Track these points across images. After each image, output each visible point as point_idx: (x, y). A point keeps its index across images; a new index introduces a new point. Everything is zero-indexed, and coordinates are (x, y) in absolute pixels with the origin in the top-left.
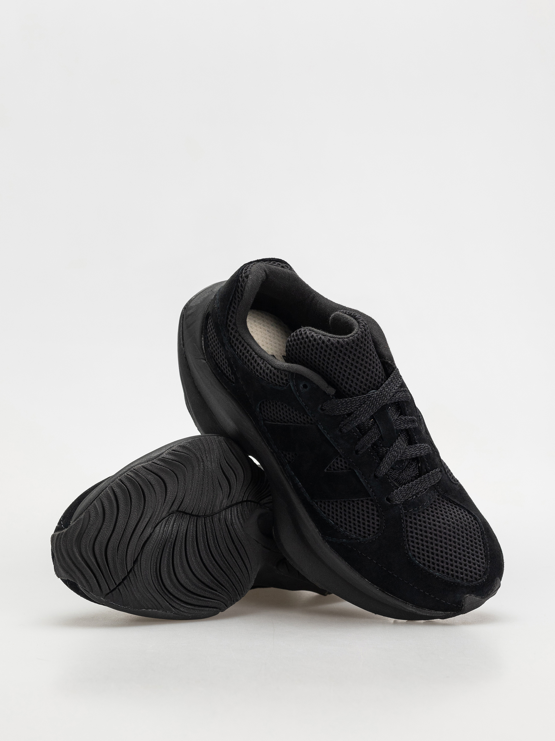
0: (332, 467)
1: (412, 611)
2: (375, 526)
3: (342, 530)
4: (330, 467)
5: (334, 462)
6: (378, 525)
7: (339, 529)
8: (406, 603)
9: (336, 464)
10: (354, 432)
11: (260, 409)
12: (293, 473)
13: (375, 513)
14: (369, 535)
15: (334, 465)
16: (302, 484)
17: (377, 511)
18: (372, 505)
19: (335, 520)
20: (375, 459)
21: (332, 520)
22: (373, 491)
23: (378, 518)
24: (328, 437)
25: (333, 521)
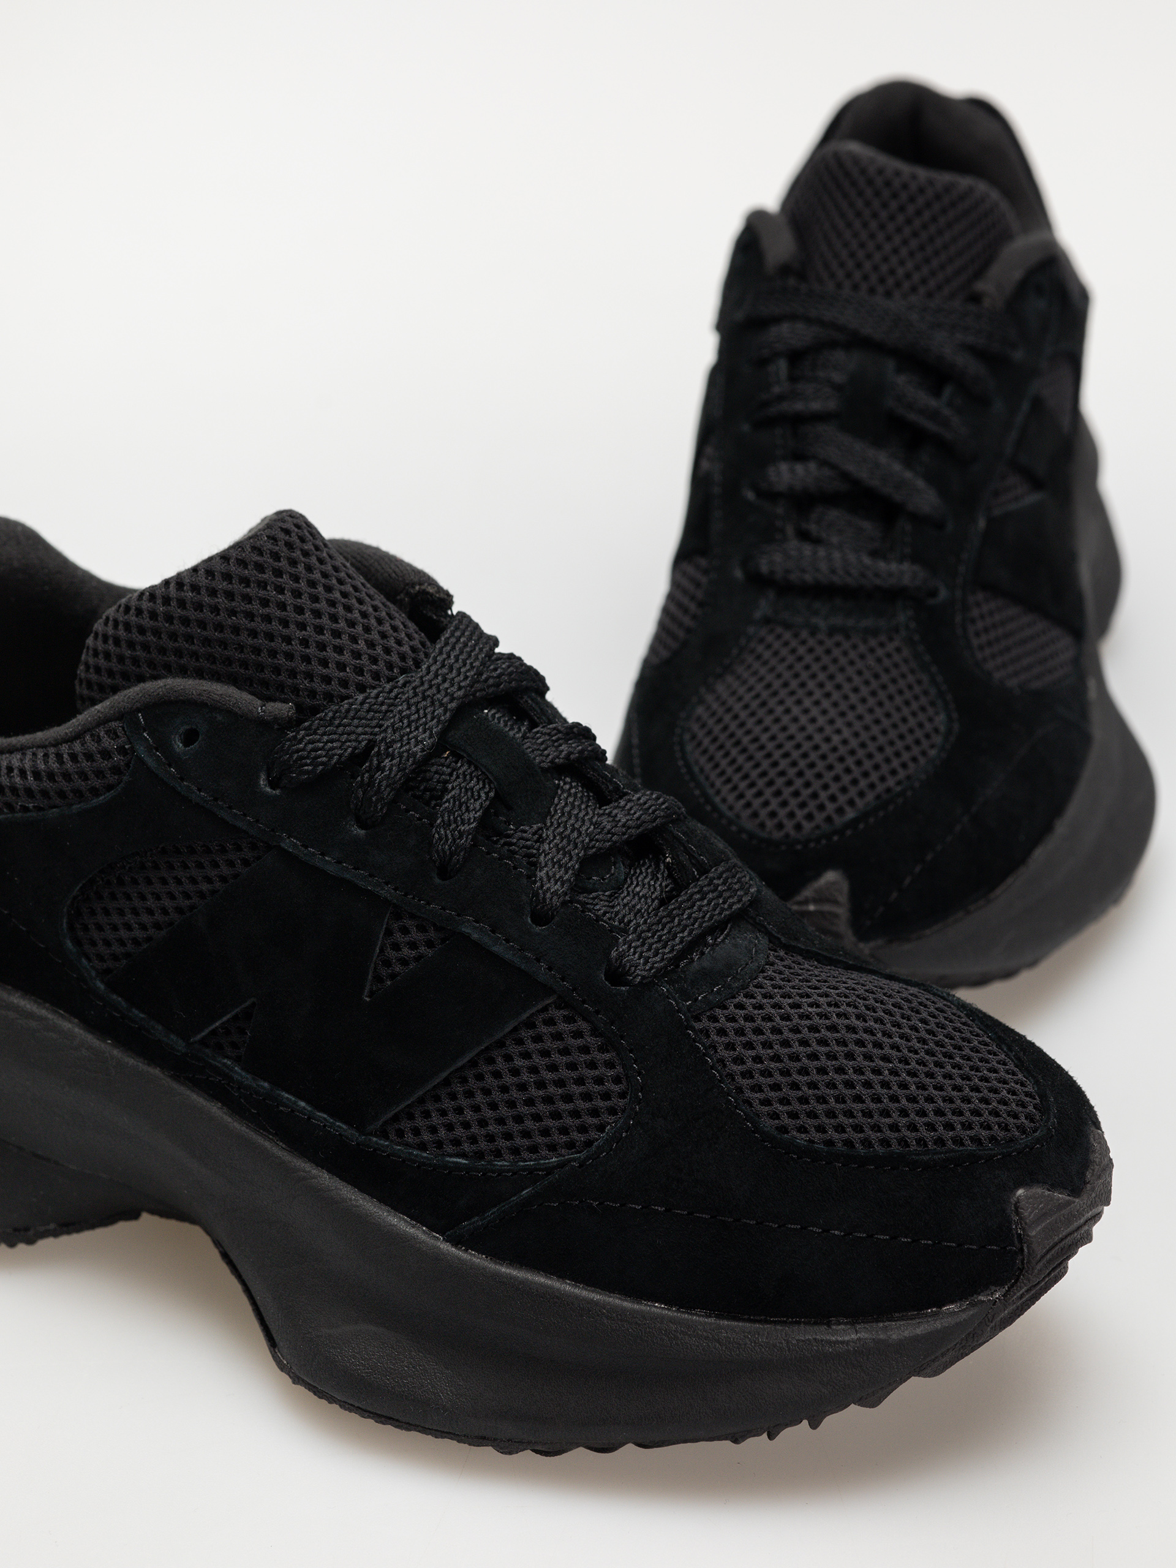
0: (384, 972)
1: (859, 1339)
2: (610, 1086)
3: (506, 1163)
4: (378, 979)
5: (382, 950)
6: (617, 1080)
7: (494, 1165)
8: (829, 1324)
9: (392, 954)
10: (407, 811)
11: (78, 942)
12: (266, 1085)
13: (590, 1040)
14: (601, 1128)
15: (387, 963)
16: (308, 1102)
17: (595, 1032)
18: (569, 1020)
19: (466, 1147)
20: (515, 868)
21: (458, 1155)
22: (550, 969)
23: (607, 1056)
24: (328, 863)
25: (463, 1155)
